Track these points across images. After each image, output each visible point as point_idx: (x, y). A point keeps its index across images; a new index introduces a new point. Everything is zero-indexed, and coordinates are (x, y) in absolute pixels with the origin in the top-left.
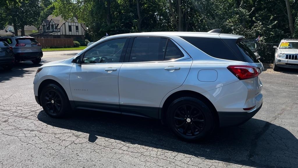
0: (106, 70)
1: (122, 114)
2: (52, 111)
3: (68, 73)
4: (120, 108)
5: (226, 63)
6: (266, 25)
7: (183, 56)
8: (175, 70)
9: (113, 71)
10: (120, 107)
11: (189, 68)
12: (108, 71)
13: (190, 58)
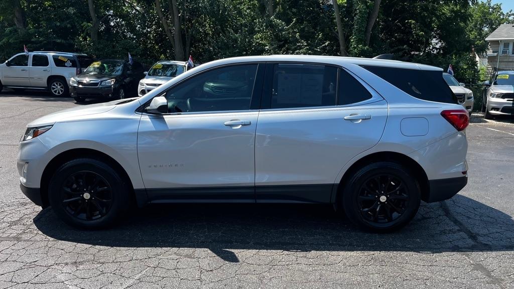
0: (226, 125)
1: (257, 202)
2: (84, 216)
3: (134, 133)
4: (255, 192)
5: (437, 108)
6: (312, 46)
7: (370, 96)
8: (363, 119)
9: (244, 125)
10: (255, 190)
11: (385, 116)
12: (231, 126)
13: (383, 100)
